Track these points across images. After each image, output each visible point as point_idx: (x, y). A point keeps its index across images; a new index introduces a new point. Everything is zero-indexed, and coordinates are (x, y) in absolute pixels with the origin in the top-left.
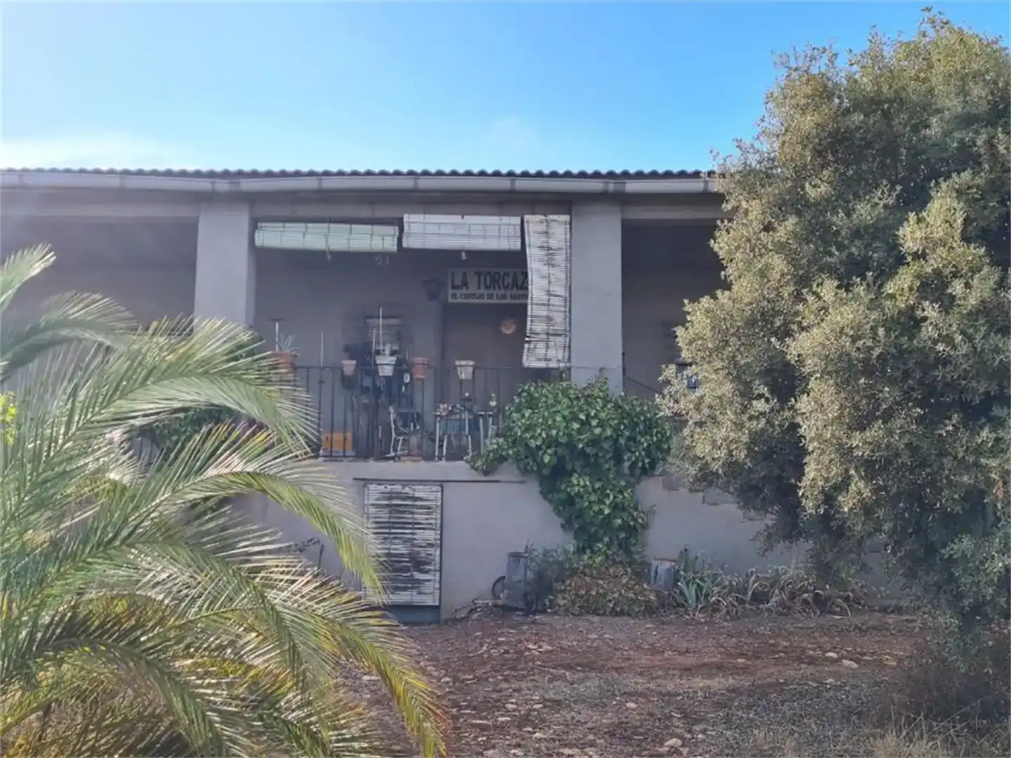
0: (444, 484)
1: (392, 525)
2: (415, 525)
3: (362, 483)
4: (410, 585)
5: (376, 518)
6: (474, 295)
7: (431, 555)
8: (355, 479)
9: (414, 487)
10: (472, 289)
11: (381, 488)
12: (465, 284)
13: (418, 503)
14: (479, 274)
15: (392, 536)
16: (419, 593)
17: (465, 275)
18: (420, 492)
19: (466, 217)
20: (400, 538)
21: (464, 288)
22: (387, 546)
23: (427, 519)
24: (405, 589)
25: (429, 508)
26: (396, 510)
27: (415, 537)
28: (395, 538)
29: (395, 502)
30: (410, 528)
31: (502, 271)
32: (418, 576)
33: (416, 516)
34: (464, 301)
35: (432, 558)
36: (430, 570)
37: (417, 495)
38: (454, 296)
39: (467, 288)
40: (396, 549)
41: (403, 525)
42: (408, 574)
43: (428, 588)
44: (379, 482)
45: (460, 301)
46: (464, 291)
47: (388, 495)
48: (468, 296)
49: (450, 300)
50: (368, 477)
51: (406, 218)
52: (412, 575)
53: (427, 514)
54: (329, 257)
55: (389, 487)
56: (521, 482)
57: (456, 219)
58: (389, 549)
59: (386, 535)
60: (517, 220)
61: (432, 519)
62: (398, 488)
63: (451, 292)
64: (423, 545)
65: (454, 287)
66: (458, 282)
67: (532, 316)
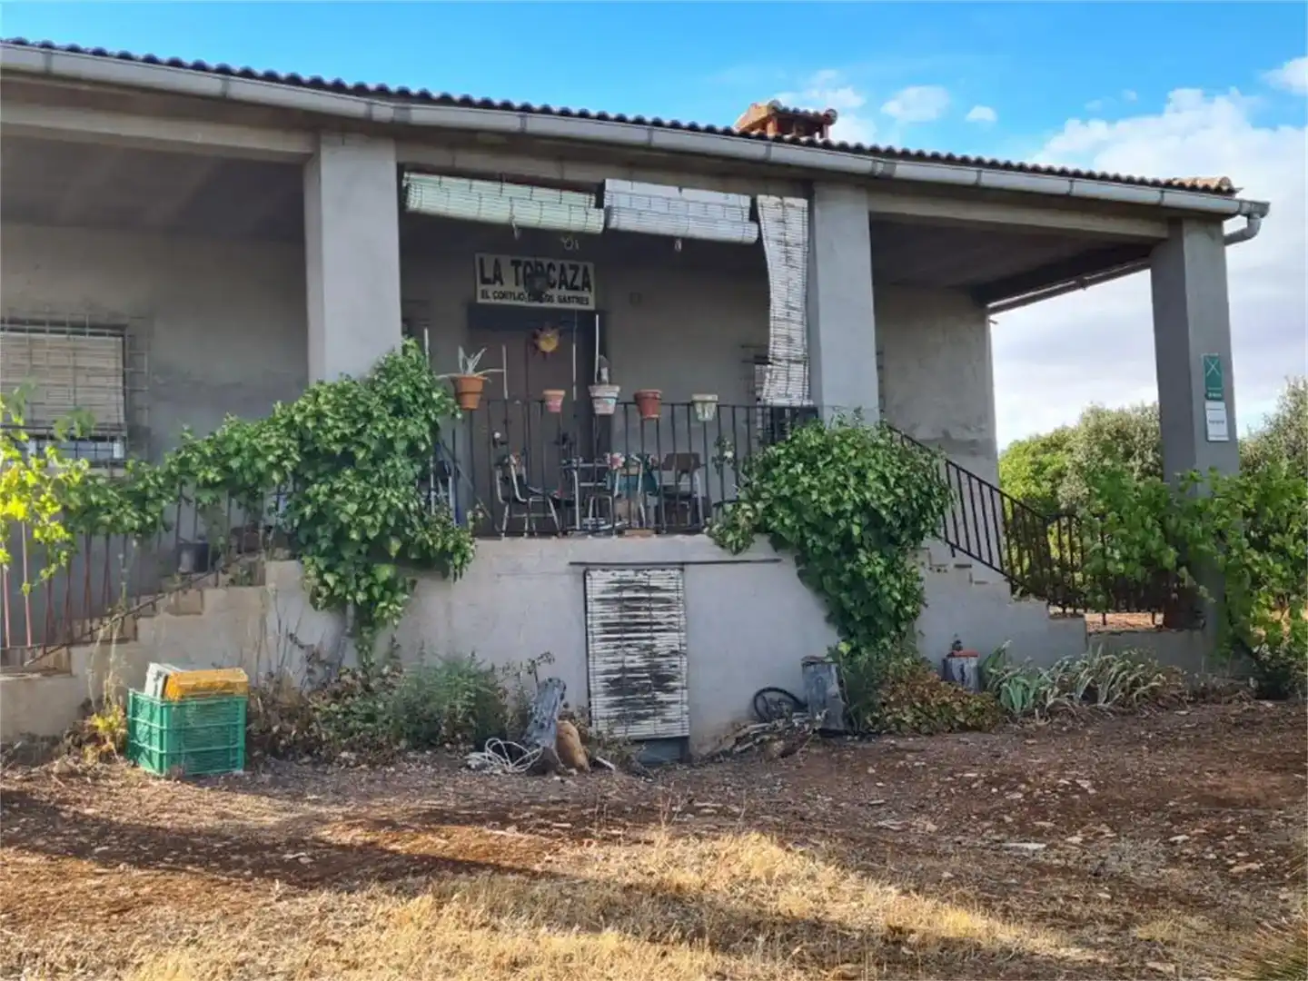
0: (685, 567)
1: (623, 627)
2: (652, 626)
3: (581, 569)
4: (651, 711)
5: (602, 618)
6: (512, 294)
7: (675, 666)
8: (572, 564)
9: (649, 573)
10: (509, 286)
11: (608, 576)
12: (498, 278)
13: (654, 595)
14: (516, 264)
15: (626, 643)
16: (664, 721)
17: (497, 265)
18: (657, 579)
19: (684, 191)
20: (635, 646)
21: (498, 283)
22: (619, 658)
23: (668, 617)
24: (645, 717)
25: (668, 601)
26: (626, 607)
27: (654, 642)
28: (629, 646)
29: (626, 594)
30: (648, 631)
31: (546, 262)
32: (662, 697)
33: (654, 613)
34: (498, 301)
35: (678, 669)
36: (676, 688)
37: (653, 583)
38: (485, 295)
39: (502, 283)
40: (633, 662)
41: (636, 627)
42: (650, 696)
43: (673, 712)
44: (605, 566)
45: (492, 301)
46: (497, 287)
47: (617, 585)
48: (504, 295)
49: (480, 300)
50: (588, 561)
51: (609, 184)
52: (654, 697)
53: (668, 609)
54: (516, 234)
55: (618, 573)
56: (776, 561)
57: (672, 191)
58: (622, 662)
59: (618, 643)
60: (745, 201)
61: (674, 616)
62: (629, 574)
63: (481, 287)
64: (665, 653)
65: (485, 281)
66: (489, 274)
67: (775, 336)
